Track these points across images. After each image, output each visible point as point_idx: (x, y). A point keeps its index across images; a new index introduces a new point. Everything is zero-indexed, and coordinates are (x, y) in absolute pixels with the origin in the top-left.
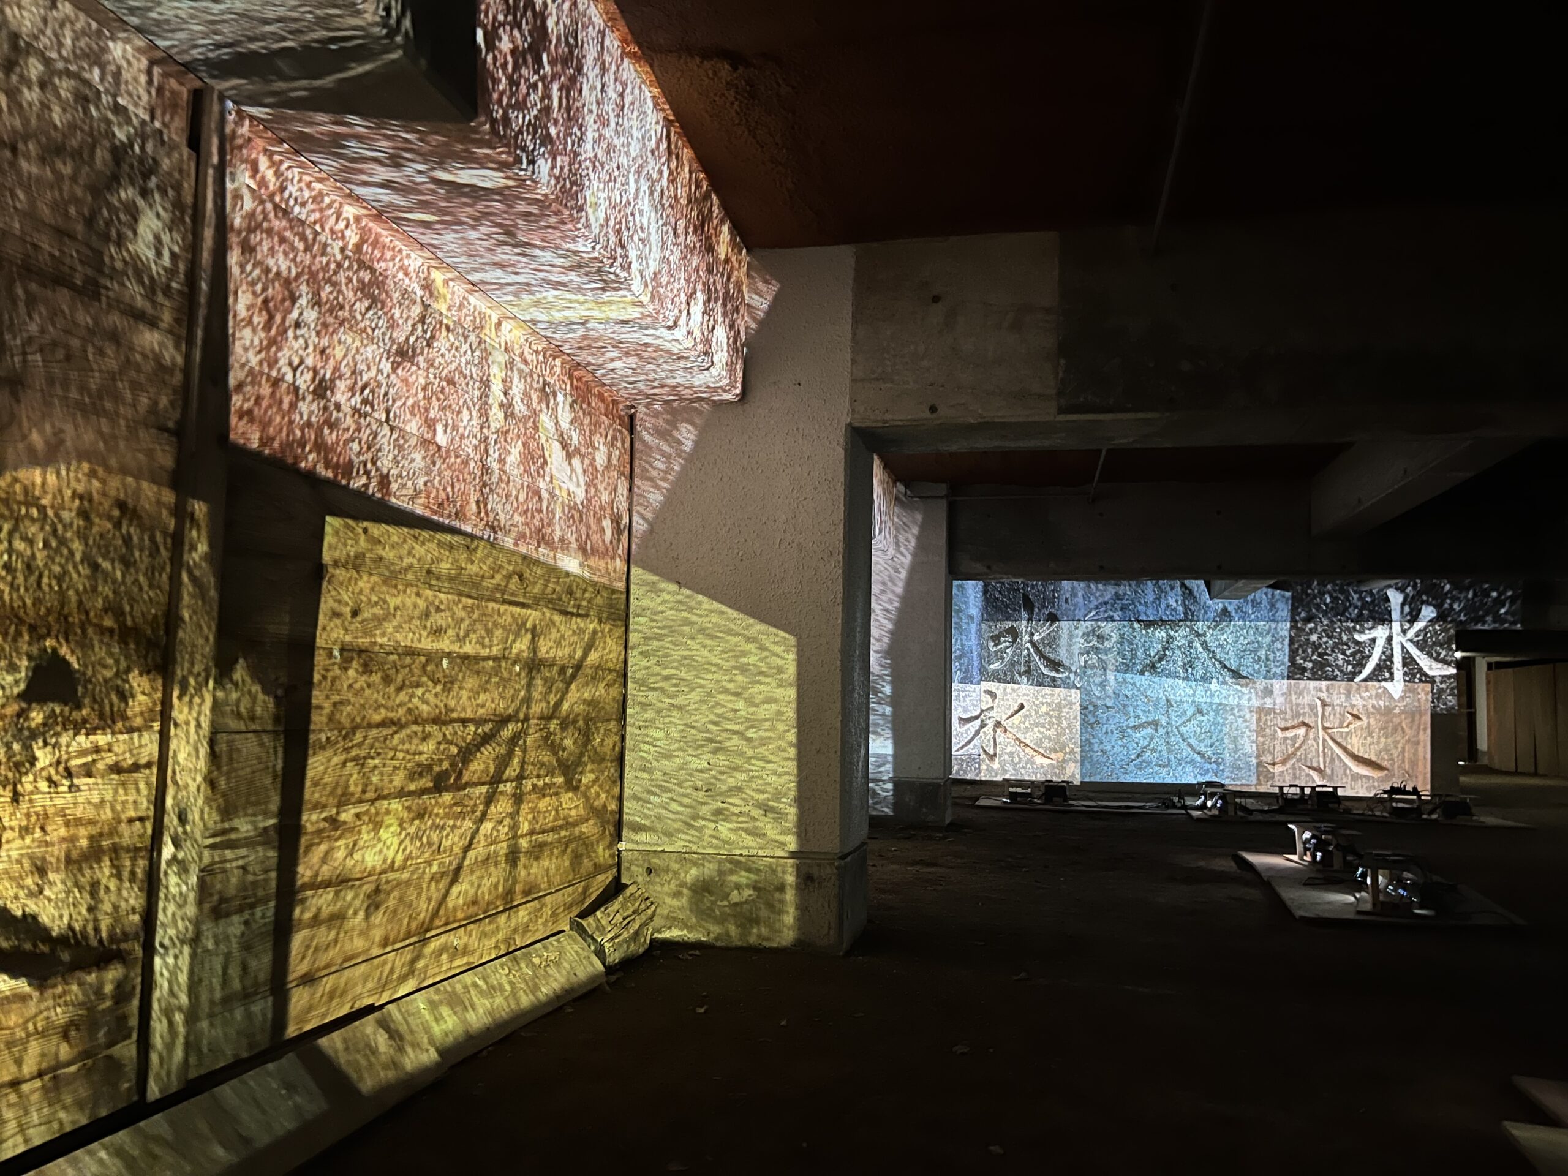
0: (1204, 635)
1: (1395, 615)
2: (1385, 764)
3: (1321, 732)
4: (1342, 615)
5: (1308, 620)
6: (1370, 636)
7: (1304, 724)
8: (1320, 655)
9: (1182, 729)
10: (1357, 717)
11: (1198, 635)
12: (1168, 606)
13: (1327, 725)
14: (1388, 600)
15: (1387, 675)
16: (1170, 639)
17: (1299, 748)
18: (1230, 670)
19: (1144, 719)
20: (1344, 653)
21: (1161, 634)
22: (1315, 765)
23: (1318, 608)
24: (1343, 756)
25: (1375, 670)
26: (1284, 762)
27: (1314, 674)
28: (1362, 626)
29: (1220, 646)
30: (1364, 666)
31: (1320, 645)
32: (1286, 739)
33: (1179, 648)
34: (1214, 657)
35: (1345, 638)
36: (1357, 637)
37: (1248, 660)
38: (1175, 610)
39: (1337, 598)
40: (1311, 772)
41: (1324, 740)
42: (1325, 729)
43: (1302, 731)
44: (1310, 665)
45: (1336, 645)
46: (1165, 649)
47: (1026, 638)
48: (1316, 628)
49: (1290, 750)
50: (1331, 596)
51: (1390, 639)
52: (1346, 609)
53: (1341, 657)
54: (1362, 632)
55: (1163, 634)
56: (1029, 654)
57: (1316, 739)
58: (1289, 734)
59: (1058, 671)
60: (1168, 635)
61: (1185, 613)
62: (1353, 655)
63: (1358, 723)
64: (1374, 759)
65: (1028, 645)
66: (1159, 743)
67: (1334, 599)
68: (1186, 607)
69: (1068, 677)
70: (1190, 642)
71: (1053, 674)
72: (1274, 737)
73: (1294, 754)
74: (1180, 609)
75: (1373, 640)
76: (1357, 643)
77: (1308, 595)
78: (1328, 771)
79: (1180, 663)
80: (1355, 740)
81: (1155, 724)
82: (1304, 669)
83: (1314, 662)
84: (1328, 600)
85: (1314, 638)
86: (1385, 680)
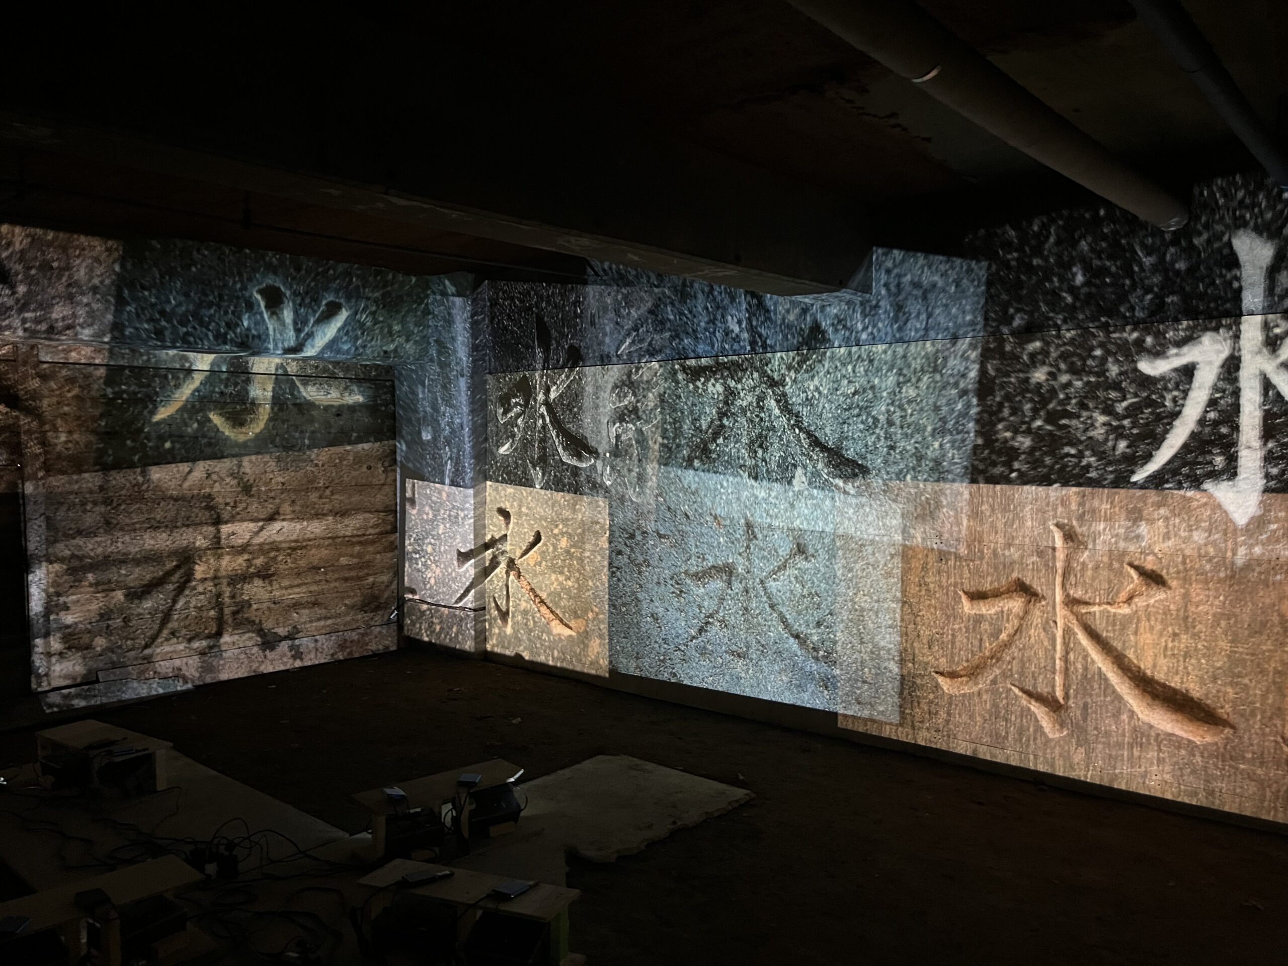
0: (782, 383)
1: (1253, 297)
2: (1225, 710)
3: (1061, 612)
4: (1112, 312)
5: (1027, 332)
6: (1178, 362)
7: (1023, 589)
8: (1052, 418)
9: (772, 585)
10: (1154, 579)
11: (773, 384)
12: (727, 332)
13: (1078, 593)
14: (1233, 262)
15: (1219, 461)
16: (731, 394)
17: (1007, 645)
18: (824, 448)
19: (711, 561)
20: (1108, 410)
21: (716, 388)
22: (1042, 688)
23: (1054, 299)
24: (1113, 677)
25: (1186, 447)
26: (974, 672)
27: (1036, 463)
28: (1159, 335)
29: (808, 401)
30: (1157, 441)
31: (1053, 392)
32: (979, 619)
33: (744, 411)
34: (798, 424)
35: (1113, 370)
36: (1147, 367)
37: (855, 428)
38: (737, 339)
39: (1103, 271)
40: (1037, 709)
41: (1067, 631)
42: (1071, 602)
43: (1016, 604)
44: (1026, 442)
45: (1091, 390)
46: (722, 414)
47: (541, 397)
48: (1045, 352)
49: (988, 646)
50: (1087, 269)
51: (1232, 366)
52: (1123, 297)
53: (1102, 419)
54: (1158, 353)
55: (720, 388)
56: (544, 427)
57: (1048, 624)
58: (988, 609)
59: (580, 457)
60: (727, 388)
61: (753, 343)
62: (1133, 412)
63: (1159, 596)
64: (1196, 690)
65: (543, 409)
66: (732, 610)
67: (1094, 273)
68: (752, 329)
69: (593, 467)
70: (761, 399)
71: (574, 462)
72: (951, 614)
73: (996, 657)
74: (745, 335)
75: (1188, 372)
76: (1146, 381)
77: (1030, 269)
78: (1075, 712)
79: (745, 440)
80: (1146, 638)
81: (728, 571)
82: (1012, 454)
83: (1037, 435)
84: (1080, 279)
85: (1039, 375)
86: (1214, 475)
